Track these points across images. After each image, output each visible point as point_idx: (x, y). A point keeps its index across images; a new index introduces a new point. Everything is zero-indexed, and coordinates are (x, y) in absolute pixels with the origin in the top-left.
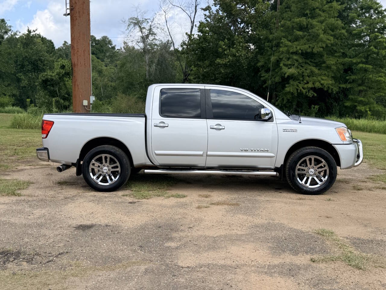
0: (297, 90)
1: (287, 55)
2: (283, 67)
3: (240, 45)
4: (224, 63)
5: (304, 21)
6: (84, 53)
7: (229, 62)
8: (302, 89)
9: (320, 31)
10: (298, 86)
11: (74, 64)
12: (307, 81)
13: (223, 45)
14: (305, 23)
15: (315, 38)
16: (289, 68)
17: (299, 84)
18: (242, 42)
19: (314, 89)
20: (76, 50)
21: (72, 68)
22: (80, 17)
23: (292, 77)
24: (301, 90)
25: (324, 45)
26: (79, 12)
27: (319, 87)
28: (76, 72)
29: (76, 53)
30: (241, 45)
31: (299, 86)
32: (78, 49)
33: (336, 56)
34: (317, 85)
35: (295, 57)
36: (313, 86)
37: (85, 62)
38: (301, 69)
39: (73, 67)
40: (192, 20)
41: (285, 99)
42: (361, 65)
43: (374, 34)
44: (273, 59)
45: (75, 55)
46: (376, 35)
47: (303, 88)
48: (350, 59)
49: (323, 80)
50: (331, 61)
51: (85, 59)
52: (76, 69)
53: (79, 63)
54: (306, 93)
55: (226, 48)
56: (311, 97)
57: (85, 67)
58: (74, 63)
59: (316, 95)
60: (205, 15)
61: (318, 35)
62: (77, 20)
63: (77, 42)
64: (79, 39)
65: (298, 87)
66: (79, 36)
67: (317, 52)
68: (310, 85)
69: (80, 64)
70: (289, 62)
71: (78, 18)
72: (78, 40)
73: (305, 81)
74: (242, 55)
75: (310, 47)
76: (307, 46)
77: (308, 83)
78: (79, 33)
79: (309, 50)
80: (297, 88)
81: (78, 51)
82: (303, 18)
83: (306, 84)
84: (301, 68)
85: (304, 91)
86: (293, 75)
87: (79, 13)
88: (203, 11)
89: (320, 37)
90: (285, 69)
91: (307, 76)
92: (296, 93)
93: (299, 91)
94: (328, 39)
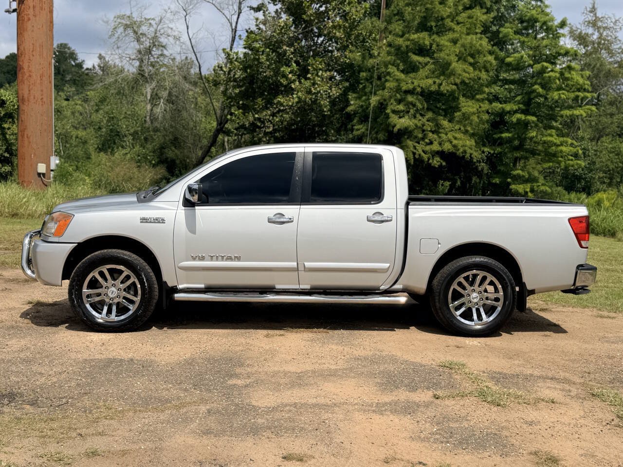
0: (414, 154)
1: (398, 95)
2: (391, 115)
3: (317, 75)
4: (290, 104)
5: (424, 38)
6: (41, 79)
7: (298, 102)
8: (423, 154)
9: (453, 58)
10: (415, 147)
11: (23, 99)
12: (429, 140)
13: (290, 73)
14: (427, 43)
15: (444, 69)
16: (400, 117)
17: (416, 144)
18: (320, 69)
19: (441, 154)
20: (28, 75)
21: (18, 106)
22: (35, 16)
23: (405, 132)
24: (420, 155)
25: (458, 81)
26: (34, 7)
27: (449, 150)
28: (26, 114)
29: (27, 79)
30: (320, 74)
31: (417, 147)
32: (30, 71)
33: (478, 100)
34: (447, 147)
35: (410, 98)
36: (440, 149)
37: (42, 95)
38: (420, 120)
39: (21, 104)
40: (234, 27)
42: (519, 116)
43: (540, 65)
44: (374, 100)
45: (25, 82)
46: (543, 66)
47: (423, 151)
48: (501, 106)
49: (456, 138)
50: (468, 106)
51: (42, 91)
52: (24, 107)
53: (32, 97)
54: (429, 159)
55: (294, 78)
56: (437, 166)
57: (42, 105)
58: (23, 96)
59: (444, 164)
60: (257, 19)
61: (449, 64)
62: (30, 22)
63: (30, 59)
64: (33, 56)
65: (415, 149)
66: (33, 48)
67: (448, 91)
68: (436, 147)
69: (34, 98)
70: (401, 107)
71: (31, 17)
72: (31, 56)
73: (427, 140)
75: (435, 83)
76: (430, 81)
77: (431, 143)
78: (33, 44)
79: (434, 88)
80: (415, 151)
81: (30, 76)
82: (424, 33)
83: (428, 144)
84: (420, 118)
85: (425, 157)
86: (406, 129)
87: (34, 10)
88: (252, 11)
89: (451, 67)
90: (394, 119)
91: (430, 131)
92: (413, 160)
93: (417, 156)
94: (465, 71)
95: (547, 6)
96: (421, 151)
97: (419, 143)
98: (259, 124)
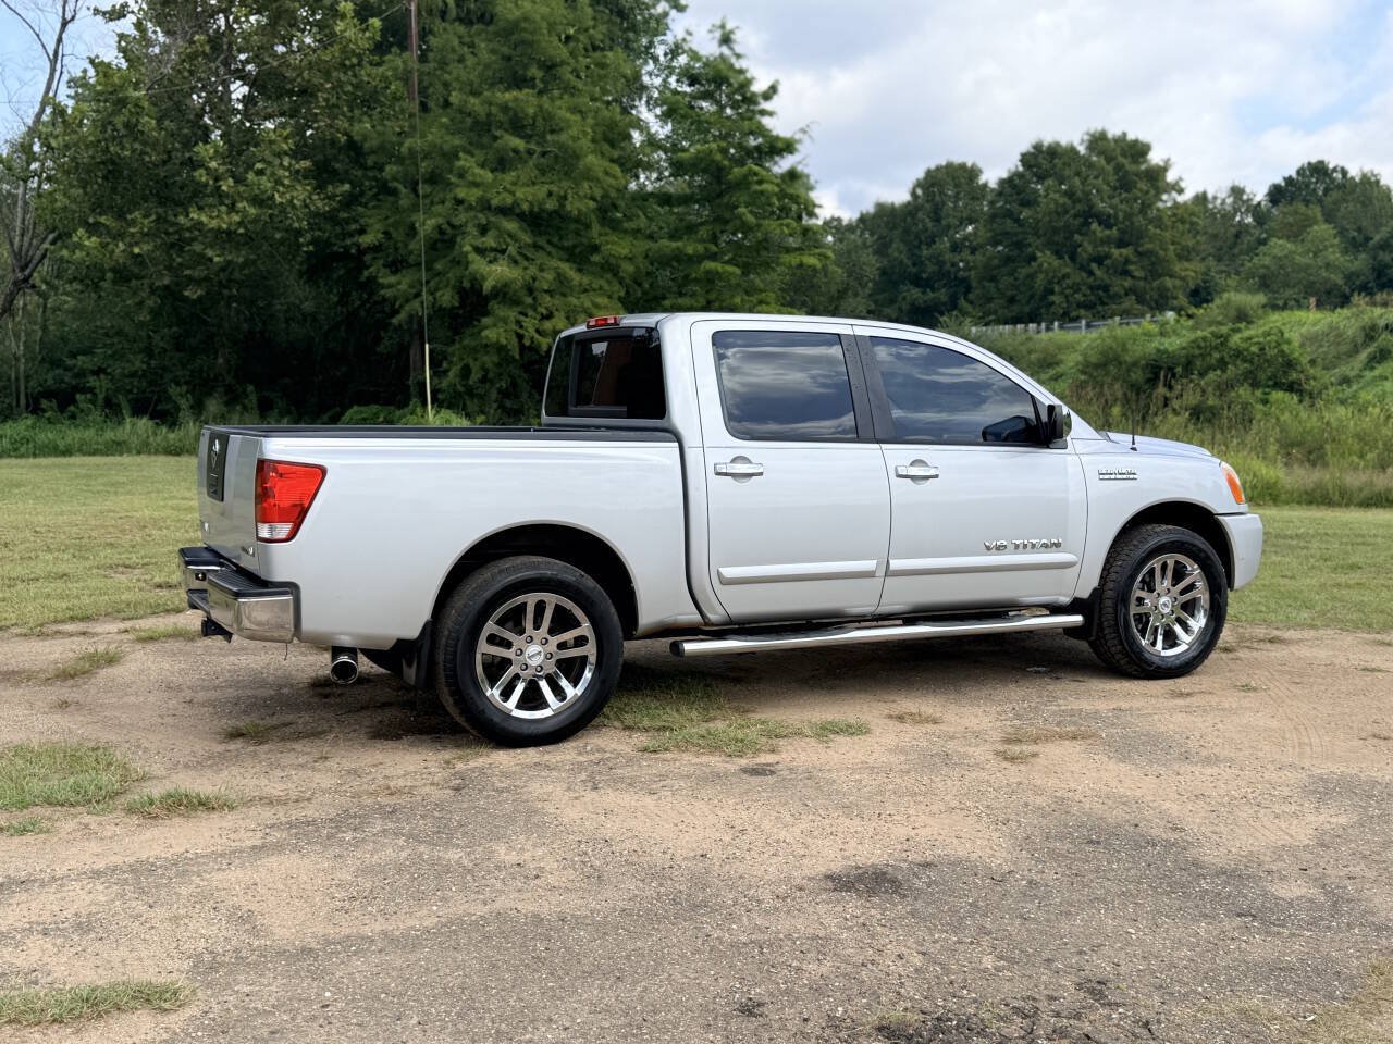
0: (520, 337)
1: (480, 216)
2: (473, 256)
3: (281, 165)
4: (224, 226)
5: (526, 100)
7: (240, 224)
8: (537, 336)
9: (585, 143)
10: (519, 323)
12: (546, 309)
13: (212, 158)
14: (531, 111)
15: (565, 163)
16: (491, 262)
17: (522, 318)
18: (286, 153)
23: (502, 293)
24: (532, 338)
25: (598, 193)
30: (286, 163)
31: (524, 324)
33: (626, 231)
35: (511, 225)
38: (526, 268)
41: (475, 367)
42: (709, 265)
44: (427, 225)
46: (750, 170)
47: (538, 331)
48: (674, 244)
49: (597, 306)
50: (618, 247)
55: (222, 169)
60: (120, 36)
61: (577, 157)
65: (521, 327)
67: (579, 211)
68: (561, 323)
70: (489, 241)
73: (541, 310)
74: (295, 201)
75: (550, 194)
76: (542, 191)
77: (549, 316)
79: (551, 205)
80: (520, 331)
82: (526, 91)
83: (544, 317)
84: (526, 263)
85: (542, 342)
86: (506, 285)
88: (99, 18)
89: (581, 164)
90: (479, 265)
91: (546, 291)
92: (517, 350)
93: (527, 342)
94: (607, 173)
95: (738, 56)
96: (532, 331)
97: (526, 315)
98: (136, 270)
